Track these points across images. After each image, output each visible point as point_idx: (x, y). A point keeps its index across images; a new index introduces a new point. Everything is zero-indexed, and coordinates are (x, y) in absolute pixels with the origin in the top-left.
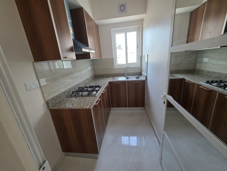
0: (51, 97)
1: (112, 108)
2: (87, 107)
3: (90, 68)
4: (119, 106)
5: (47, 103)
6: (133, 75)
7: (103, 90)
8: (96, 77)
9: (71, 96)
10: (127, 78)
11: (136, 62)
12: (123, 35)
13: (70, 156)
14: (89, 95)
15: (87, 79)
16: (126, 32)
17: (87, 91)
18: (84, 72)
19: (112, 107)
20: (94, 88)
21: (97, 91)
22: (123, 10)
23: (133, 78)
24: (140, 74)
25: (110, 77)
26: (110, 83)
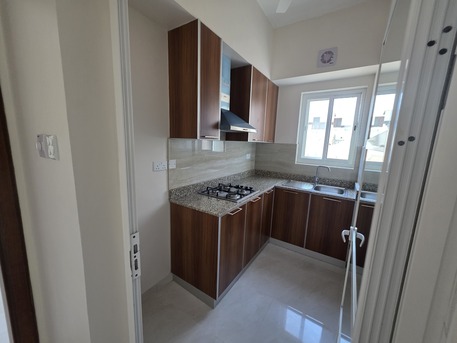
0: (176, 186)
1: (271, 239)
2: (215, 213)
3: (248, 156)
4: (286, 238)
5: (170, 193)
6: (332, 183)
7: (254, 197)
8: (258, 173)
9: (202, 193)
10: (317, 188)
11: (347, 158)
12: (326, 103)
13: (178, 283)
14: (227, 198)
15: (239, 175)
16: (332, 98)
17: (229, 191)
18: (236, 161)
19: (273, 236)
20: (241, 190)
21: (242, 196)
22: (327, 60)
23: (332, 192)
24: (351, 187)
25: (283, 178)
26: (276, 188)
